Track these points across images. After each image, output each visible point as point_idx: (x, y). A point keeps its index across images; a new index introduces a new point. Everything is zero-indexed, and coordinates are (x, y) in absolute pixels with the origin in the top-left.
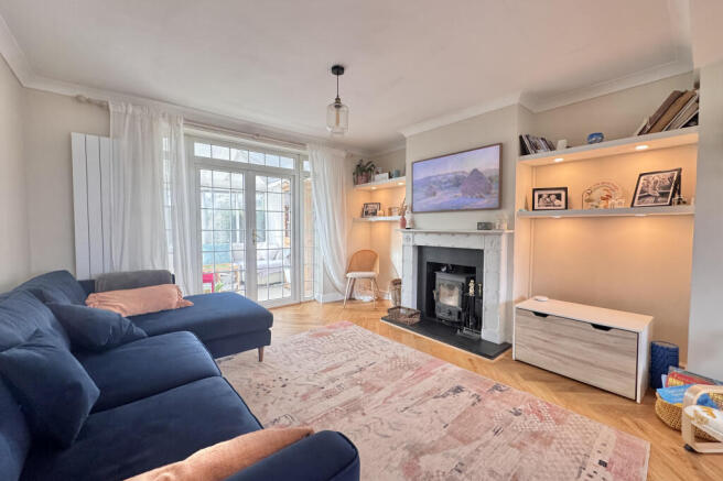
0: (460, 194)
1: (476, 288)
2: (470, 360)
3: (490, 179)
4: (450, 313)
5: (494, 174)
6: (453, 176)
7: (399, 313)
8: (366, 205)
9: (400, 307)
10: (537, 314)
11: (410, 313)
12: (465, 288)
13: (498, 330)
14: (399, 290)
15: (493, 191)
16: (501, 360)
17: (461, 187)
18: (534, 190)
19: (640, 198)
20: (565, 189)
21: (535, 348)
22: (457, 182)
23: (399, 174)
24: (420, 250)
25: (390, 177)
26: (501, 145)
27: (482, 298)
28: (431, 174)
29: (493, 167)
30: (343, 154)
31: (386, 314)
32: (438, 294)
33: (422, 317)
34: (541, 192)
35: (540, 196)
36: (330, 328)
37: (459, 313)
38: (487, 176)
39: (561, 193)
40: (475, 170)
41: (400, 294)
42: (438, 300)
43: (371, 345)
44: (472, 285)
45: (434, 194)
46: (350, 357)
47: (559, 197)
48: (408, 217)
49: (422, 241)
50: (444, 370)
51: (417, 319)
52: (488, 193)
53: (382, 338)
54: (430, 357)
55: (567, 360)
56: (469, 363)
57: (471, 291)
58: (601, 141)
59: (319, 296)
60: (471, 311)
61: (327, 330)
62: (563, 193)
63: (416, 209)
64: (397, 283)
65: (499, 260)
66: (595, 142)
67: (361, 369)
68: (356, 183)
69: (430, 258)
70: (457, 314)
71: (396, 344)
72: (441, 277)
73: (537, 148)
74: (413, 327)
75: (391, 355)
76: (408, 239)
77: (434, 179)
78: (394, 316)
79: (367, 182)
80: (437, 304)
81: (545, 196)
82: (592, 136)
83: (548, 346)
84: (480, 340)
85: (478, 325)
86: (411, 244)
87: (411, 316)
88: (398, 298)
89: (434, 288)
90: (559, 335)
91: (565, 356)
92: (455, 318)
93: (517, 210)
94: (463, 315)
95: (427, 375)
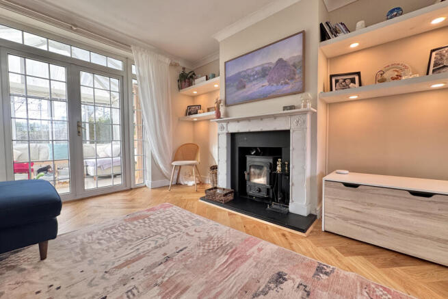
0: (266, 83)
1: (283, 166)
2: (284, 235)
3: (294, 65)
4: (260, 191)
5: (297, 61)
6: (260, 68)
7: (215, 193)
8: (189, 107)
9: (216, 188)
10: (347, 185)
11: (225, 192)
12: (273, 167)
13: (305, 203)
14: (216, 174)
15: (297, 76)
16: (311, 232)
17: (267, 77)
18: (331, 76)
19: (434, 71)
20: (358, 74)
21: (346, 219)
22: (264, 73)
23: (214, 76)
24: (233, 137)
25: (207, 79)
26: (303, 33)
27: (288, 175)
28: (241, 70)
29: (295, 55)
30: (168, 61)
31: (204, 195)
32: (249, 174)
33: (235, 196)
34: (338, 78)
35: (337, 81)
36: (148, 210)
37: (268, 190)
38: (291, 63)
39: (355, 78)
40: (280, 60)
41: (216, 176)
42: (249, 180)
43: (186, 226)
44: (279, 163)
45: (244, 87)
46: (160, 242)
47: (353, 81)
48: (222, 110)
49: (235, 128)
50: (260, 250)
51: (230, 197)
52: (293, 79)
53: (198, 217)
54: (245, 236)
55: (380, 230)
56: (283, 239)
57: (279, 169)
58: (401, 14)
59: (148, 182)
60: (280, 187)
61: (146, 213)
62: (357, 78)
63: (229, 102)
64: (214, 168)
65: (304, 137)
66: (396, 16)
67: (168, 259)
68: (180, 88)
69: (241, 143)
70: (265, 190)
71: (212, 222)
72: (251, 160)
73: (337, 32)
74: (228, 204)
75: (204, 235)
76: (222, 128)
77: (243, 74)
78: (211, 196)
79: (189, 85)
80: (248, 183)
81: (341, 81)
82: (392, 11)
83: (359, 216)
84: (289, 213)
85: (286, 199)
86: (225, 131)
87: (226, 195)
88: (215, 181)
89: (245, 170)
90: (372, 205)
91: (379, 226)
92: (264, 194)
93: (319, 92)
94: (271, 191)
95: (242, 259)
